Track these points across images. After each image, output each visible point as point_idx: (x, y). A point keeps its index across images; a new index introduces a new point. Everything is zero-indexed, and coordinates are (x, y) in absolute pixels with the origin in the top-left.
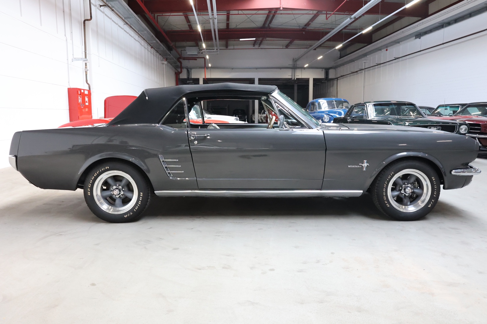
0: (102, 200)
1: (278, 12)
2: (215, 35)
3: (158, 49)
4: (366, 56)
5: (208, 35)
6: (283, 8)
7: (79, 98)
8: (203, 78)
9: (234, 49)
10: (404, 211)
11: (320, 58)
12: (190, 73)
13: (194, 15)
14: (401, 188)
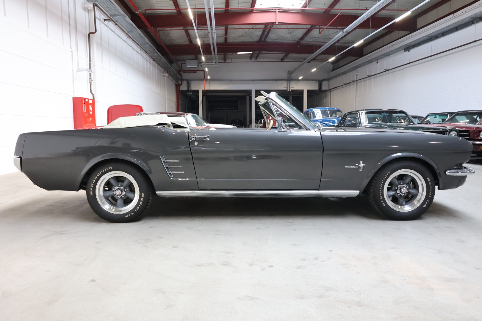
0: (104, 200)
1: (274, 26)
2: (214, 48)
3: (159, 62)
4: (358, 68)
5: (207, 48)
6: (278, 23)
7: (84, 107)
8: (203, 90)
9: (232, 62)
10: (401, 211)
11: (314, 70)
12: (190, 85)
13: (194, 30)
14: (396, 188)
